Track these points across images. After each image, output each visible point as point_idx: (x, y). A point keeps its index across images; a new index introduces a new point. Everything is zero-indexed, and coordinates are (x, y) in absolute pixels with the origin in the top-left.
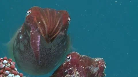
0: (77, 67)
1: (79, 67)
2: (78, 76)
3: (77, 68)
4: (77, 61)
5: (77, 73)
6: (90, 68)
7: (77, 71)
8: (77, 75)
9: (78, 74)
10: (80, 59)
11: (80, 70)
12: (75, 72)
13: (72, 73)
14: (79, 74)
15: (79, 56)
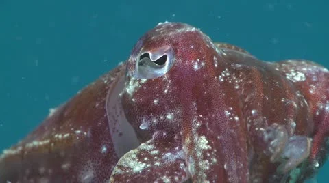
0: (199, 112)
1: (212, 111)
2: (205, 158)
3: (199, 119)
4: (206, 81)
5: (203, 143)
6: (266, 136)
7: (201, 131)
8: (199, 154)
9: (205, 152)
10: (218, 71)
11: (218, 131)
12: (188, 141)
13: (171, 139)
14: (209, 151)
15: (216, 54)
